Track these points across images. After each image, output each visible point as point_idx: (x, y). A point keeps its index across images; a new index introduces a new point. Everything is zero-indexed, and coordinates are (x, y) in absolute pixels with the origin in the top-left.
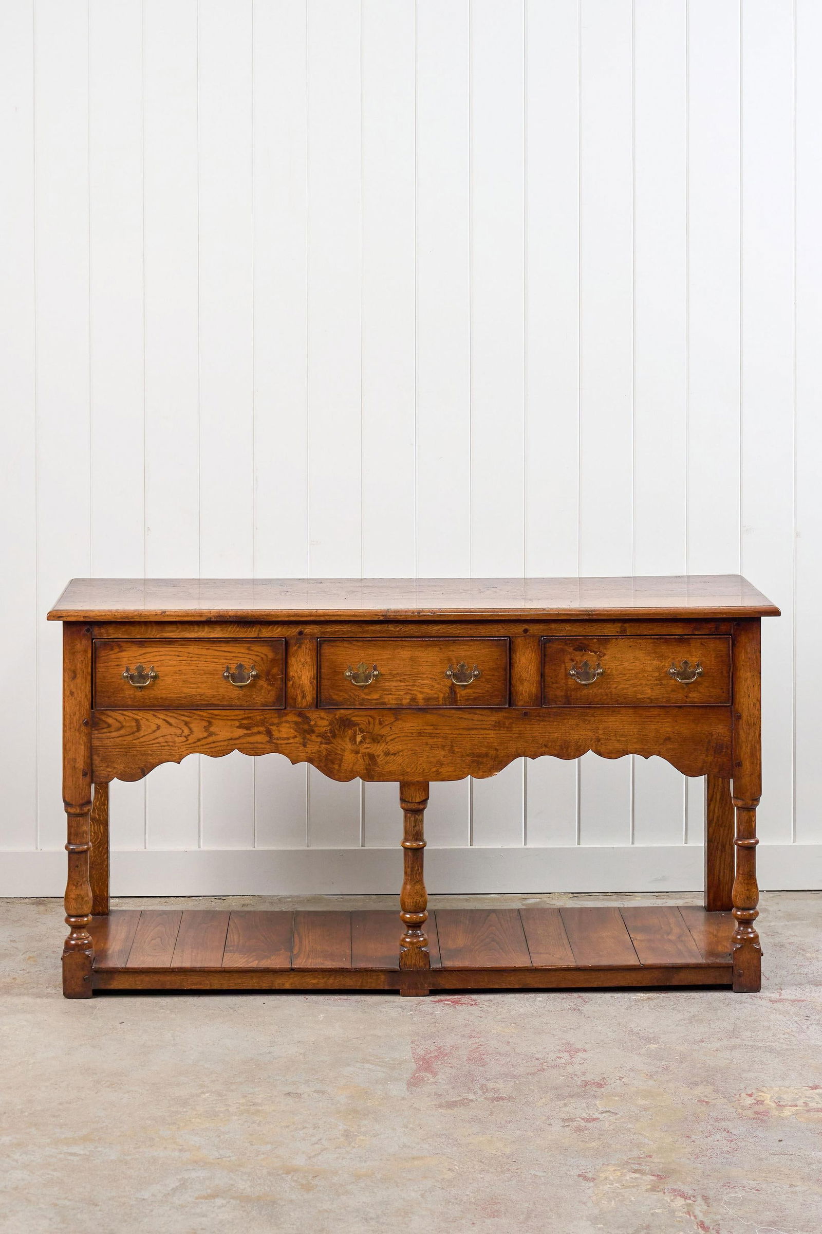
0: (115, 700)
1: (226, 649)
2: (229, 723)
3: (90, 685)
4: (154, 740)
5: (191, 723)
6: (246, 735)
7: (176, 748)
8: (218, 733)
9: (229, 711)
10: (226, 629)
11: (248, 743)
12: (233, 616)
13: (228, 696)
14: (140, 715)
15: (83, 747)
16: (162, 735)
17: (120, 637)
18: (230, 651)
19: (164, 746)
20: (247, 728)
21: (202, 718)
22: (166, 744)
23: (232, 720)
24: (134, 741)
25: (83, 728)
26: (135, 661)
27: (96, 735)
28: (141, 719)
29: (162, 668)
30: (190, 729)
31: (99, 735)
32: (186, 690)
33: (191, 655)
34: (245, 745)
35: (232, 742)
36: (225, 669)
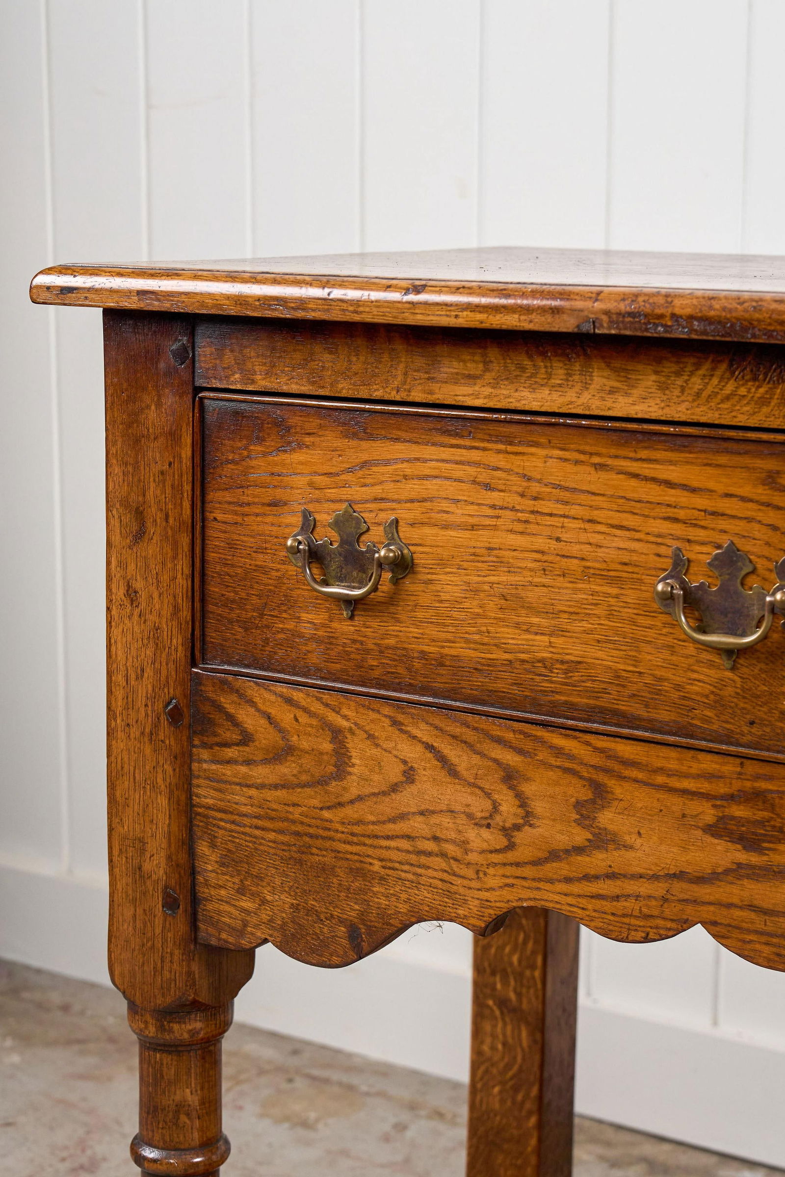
0: (266, 641)
1: (673, 473)
2: (676, 804)
3: (187, 571)
4: (393, 820)
5: (528, 780)
6: (738, 871)
7: (470, 873)
8: (629, 839)
9: (673, 753)
10: (680, 382)
11: (752, 907)
12: (691, 318)
13: (678, 687)
14: (345, 711)
15: (163, 801)
16: (423, 807)
17: (285, 389)
18: (695, 484)
19: (430, 854)
20: (750, 843)
21: (567, 765)
22: (430, 846)
23: (684, 792)
24: (326, 814)
25: (165, 731)
26: (332, 493)
27: (205, 766)
28: (351, 730)
29: (427, 530)
30: (523, 801)
31: (214, 767)
32: (510, 636)
33: (535, 488)
34: (737, 913)
35: (680, 889)
36: (668, 563)
